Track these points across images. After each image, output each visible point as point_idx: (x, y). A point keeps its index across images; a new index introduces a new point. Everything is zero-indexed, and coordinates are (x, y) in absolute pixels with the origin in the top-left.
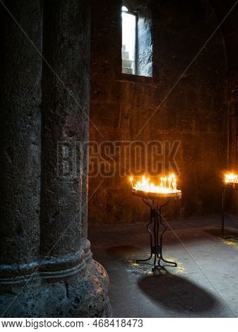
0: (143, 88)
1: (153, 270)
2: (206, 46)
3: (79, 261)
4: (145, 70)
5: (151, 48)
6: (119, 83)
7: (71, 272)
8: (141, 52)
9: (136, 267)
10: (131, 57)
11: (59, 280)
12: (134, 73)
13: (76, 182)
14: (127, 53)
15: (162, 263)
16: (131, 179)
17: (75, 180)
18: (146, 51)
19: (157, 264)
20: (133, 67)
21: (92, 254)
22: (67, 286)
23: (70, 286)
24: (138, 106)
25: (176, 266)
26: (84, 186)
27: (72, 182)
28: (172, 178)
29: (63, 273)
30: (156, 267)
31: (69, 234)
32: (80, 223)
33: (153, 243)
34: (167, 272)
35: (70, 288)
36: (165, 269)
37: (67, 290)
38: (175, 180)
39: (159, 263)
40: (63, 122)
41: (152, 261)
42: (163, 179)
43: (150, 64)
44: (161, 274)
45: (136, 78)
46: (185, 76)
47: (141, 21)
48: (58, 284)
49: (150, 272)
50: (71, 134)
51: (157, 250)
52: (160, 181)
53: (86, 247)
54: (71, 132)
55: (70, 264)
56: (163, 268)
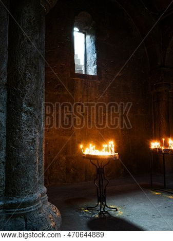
0: (90, 83)
1: (99, 214)
2: (134, 54)
3: (36, 202)
4: (92, 71)
5: (95, 55)
6: (74, 80)
7: (29, 209)
8: (88, 58)
9: (87, 212)
10: (82, 63)
11: (19, 215)
12: (84, 73)
13: (34, 140)
14: (79, 60)
15: (106, 209)
16: (81, 146)
17: (32, 139)
18: (92, 58)
19: (102, 210)
20: (83, 69)
21: (47, 197)
22: (26, 220)
23: (28, 220)
24: (87, 96)
25: (117, 210)
26: (40, 145)
27: (30, 141)
28: (111, 144)
29: (23, 211)
30: (101, 212)
31: (28, 180)
32: (37, 172)
33: (99, 194)
34: (110, 215)
35: (29, 222)
36: (108, 213)
37: (26, 224)
38: (113, 146)
39: (104, 209)
40: (23, 96)
41: (98, 208)
42: (105, 146)
43: (95, 66)
44: (105, 217)
45: (86, 76)
46: (120, 75)
47: (88, 37)
48: (19, 219)
49: (97, 216)
50: (30, 105)
51: (102, 199)
52: (103, 148)
53: (43, 192)
54: (29, 104)
55: (29, 204)
56: (107, 212)
